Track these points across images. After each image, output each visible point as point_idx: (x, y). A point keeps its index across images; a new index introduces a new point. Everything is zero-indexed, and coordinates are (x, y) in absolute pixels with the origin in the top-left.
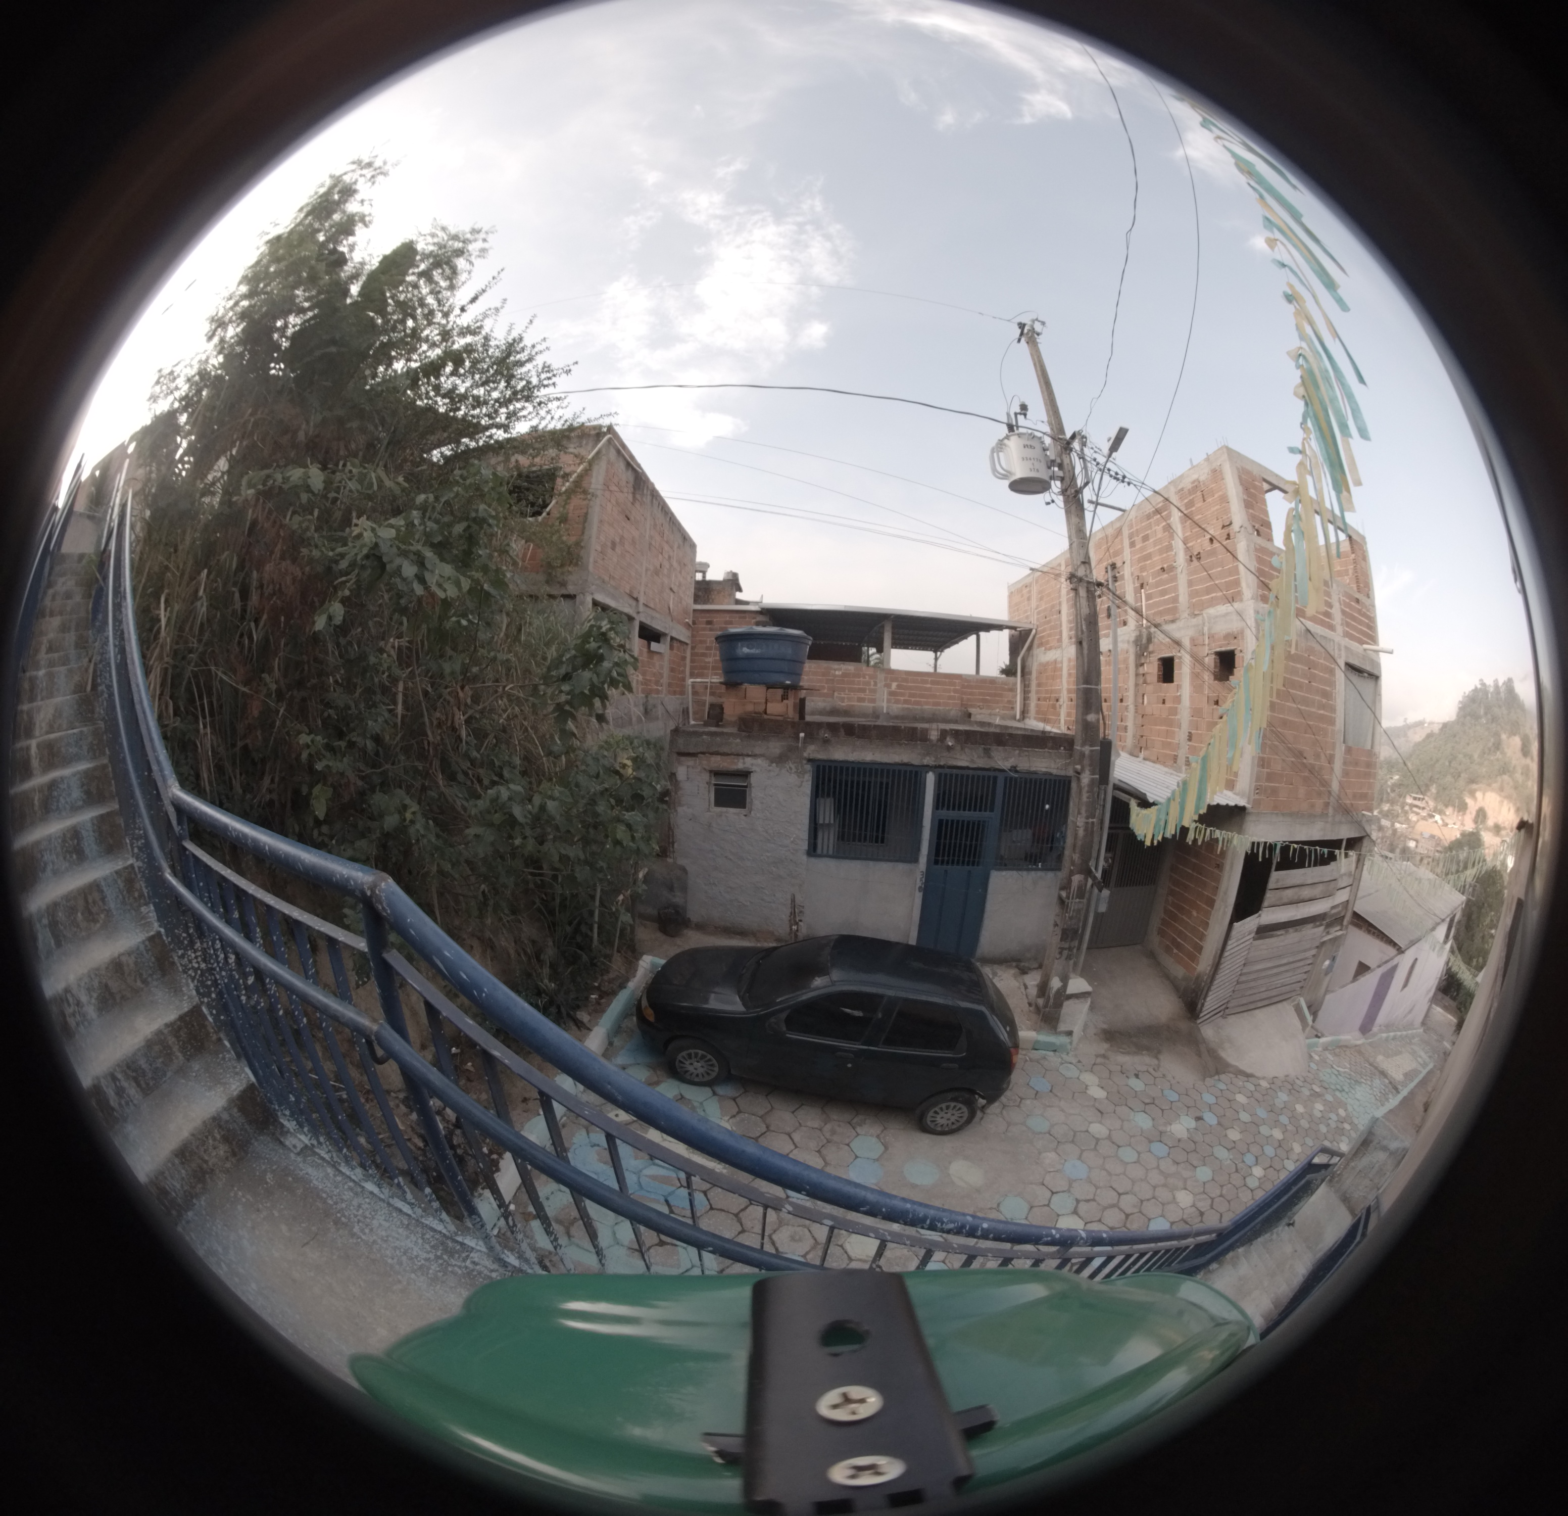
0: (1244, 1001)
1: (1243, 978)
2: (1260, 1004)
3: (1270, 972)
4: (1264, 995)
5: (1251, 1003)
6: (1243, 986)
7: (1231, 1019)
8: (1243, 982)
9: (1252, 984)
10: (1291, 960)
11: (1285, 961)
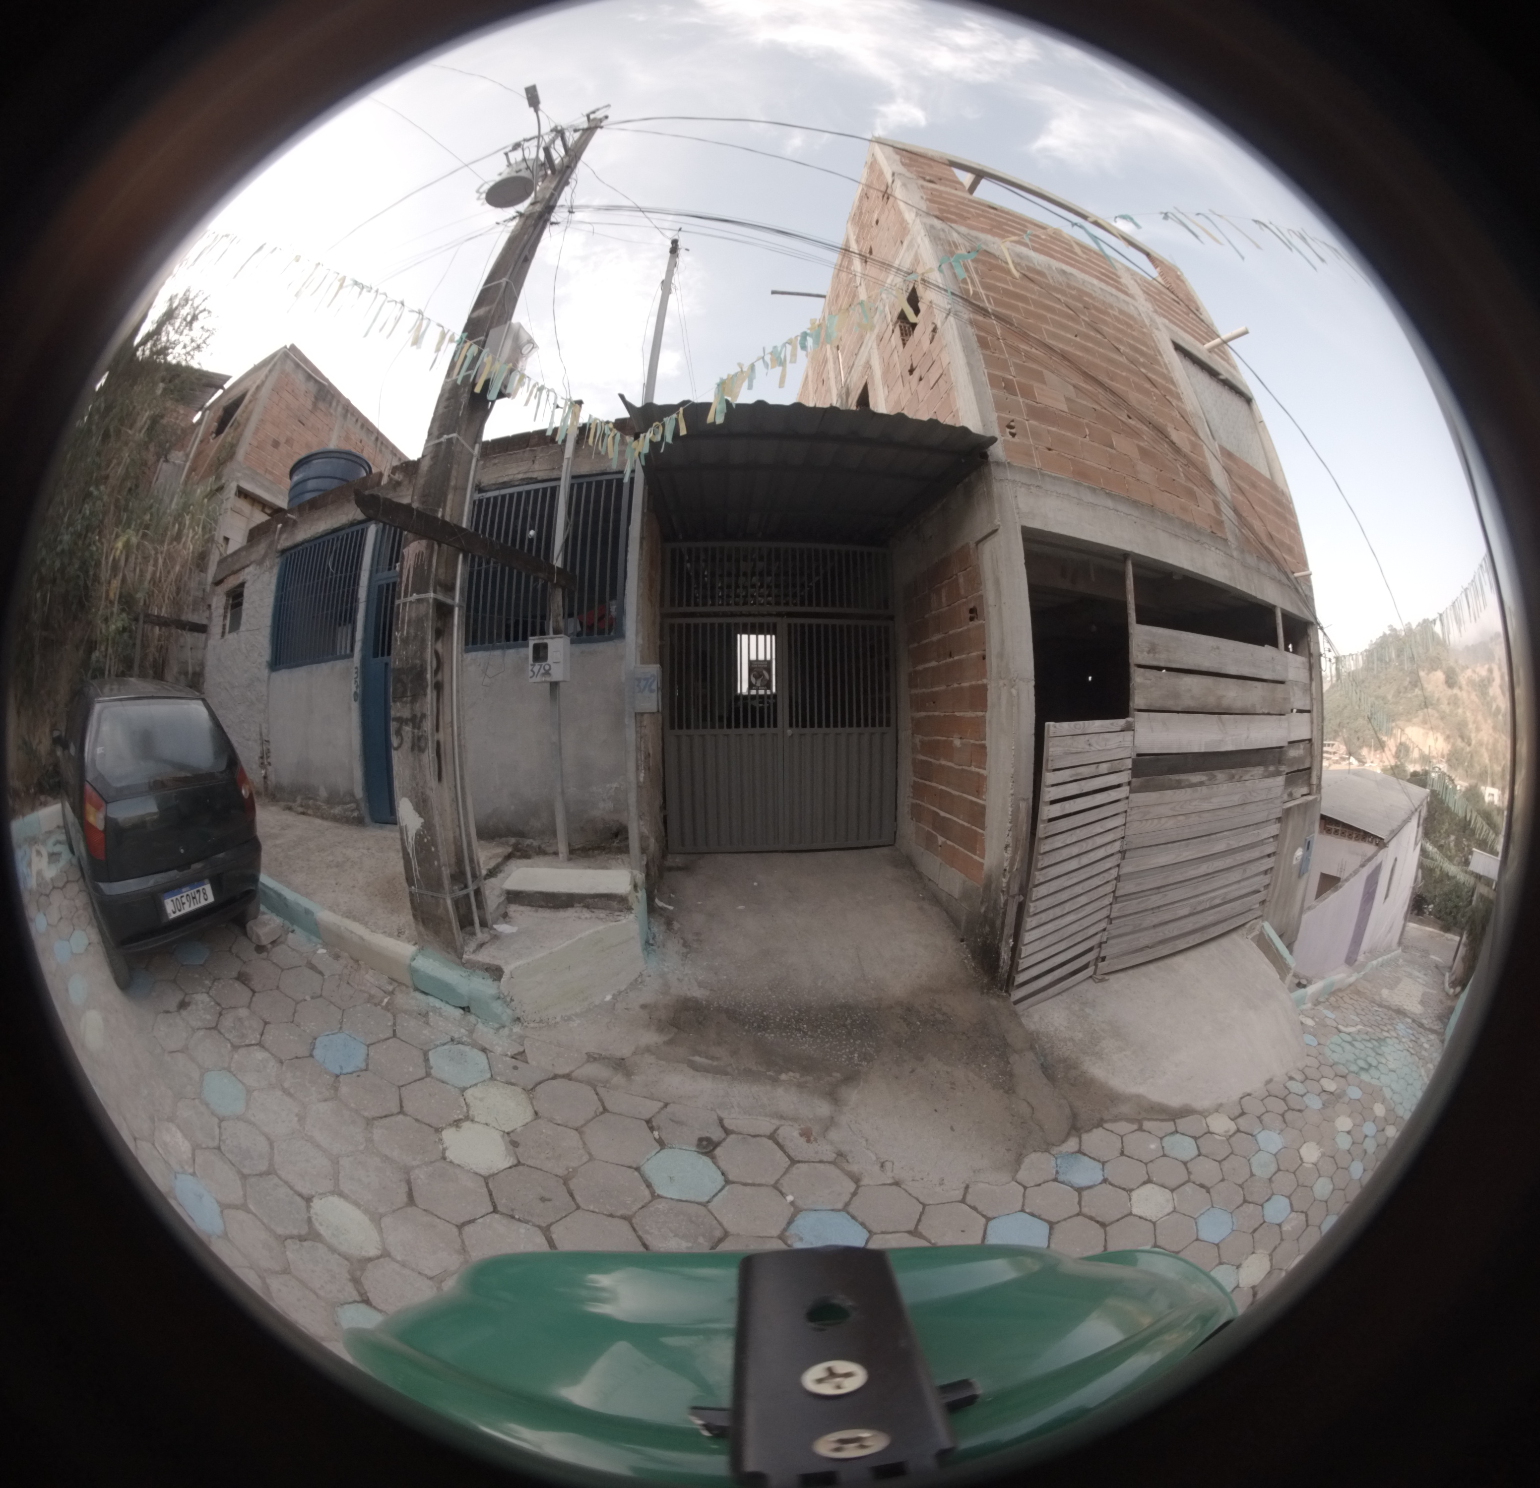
0: (1145, 939)
1: (1127, 887)
2: (1182, 944)
3: (1192, 872)
4: (1189, 925)
5: (1161, 942)
6: (1133, 906)
7: (1116, 982)
8: (1129, 896)
9: (1156, 900)
10: (1234, 844)
11: (1220, 847)
